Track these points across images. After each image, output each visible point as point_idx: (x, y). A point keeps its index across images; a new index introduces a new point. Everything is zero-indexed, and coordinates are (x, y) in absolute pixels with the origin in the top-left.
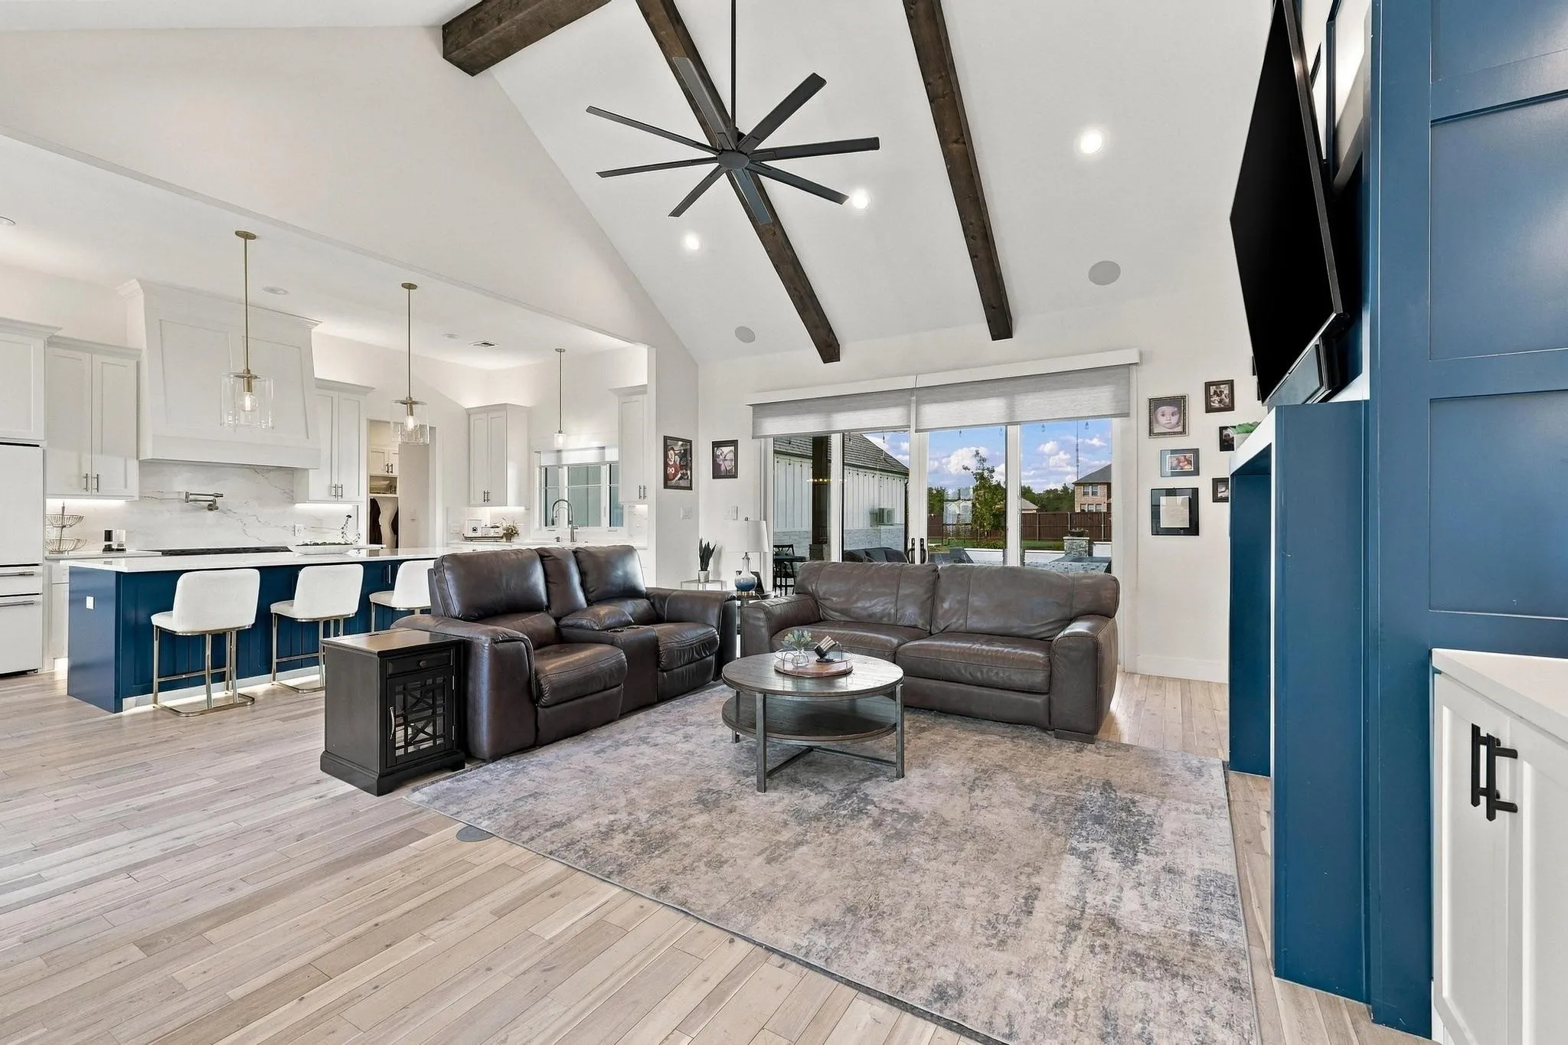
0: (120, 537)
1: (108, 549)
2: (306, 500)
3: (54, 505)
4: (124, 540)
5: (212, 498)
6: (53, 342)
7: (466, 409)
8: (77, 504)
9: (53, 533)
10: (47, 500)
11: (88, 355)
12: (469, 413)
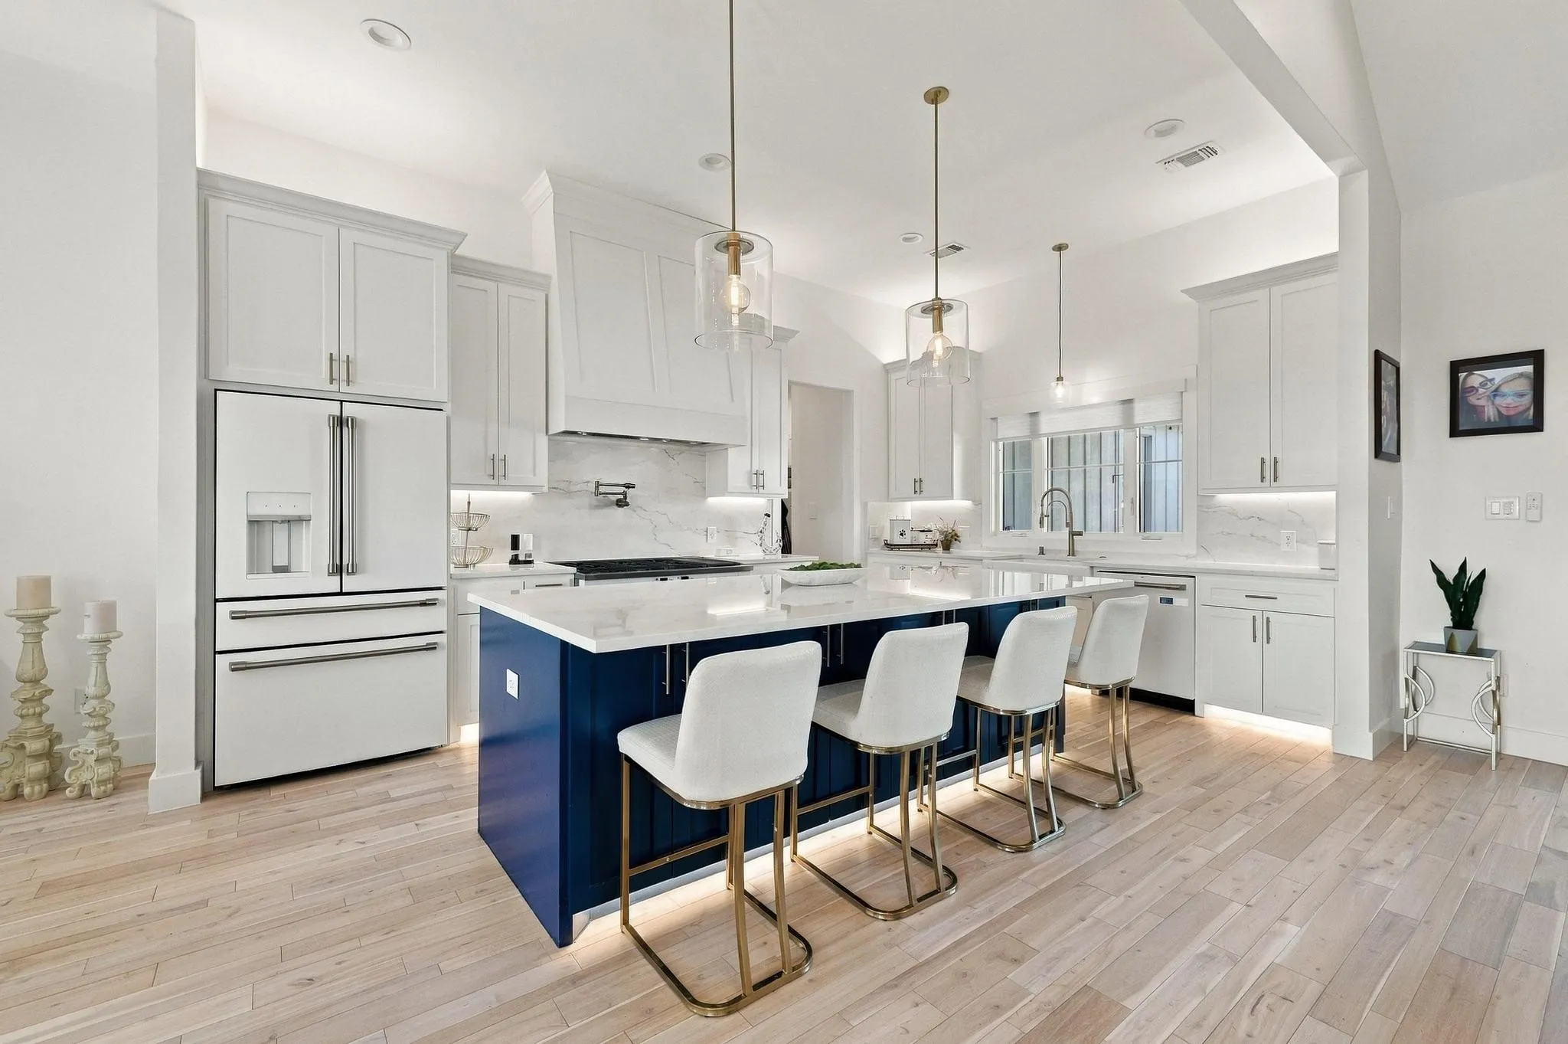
0: (527, 545)
1: (515, 561)
2: (724, 491)
3: (459, 496)
4: (531, 548)
5: (621, 490)
6: (458, 266)
7: (885, 365)
8: (483, 498)
9: (458, 537)
10: (452, 491)
11: (493, 285)
12: (888, 369)
